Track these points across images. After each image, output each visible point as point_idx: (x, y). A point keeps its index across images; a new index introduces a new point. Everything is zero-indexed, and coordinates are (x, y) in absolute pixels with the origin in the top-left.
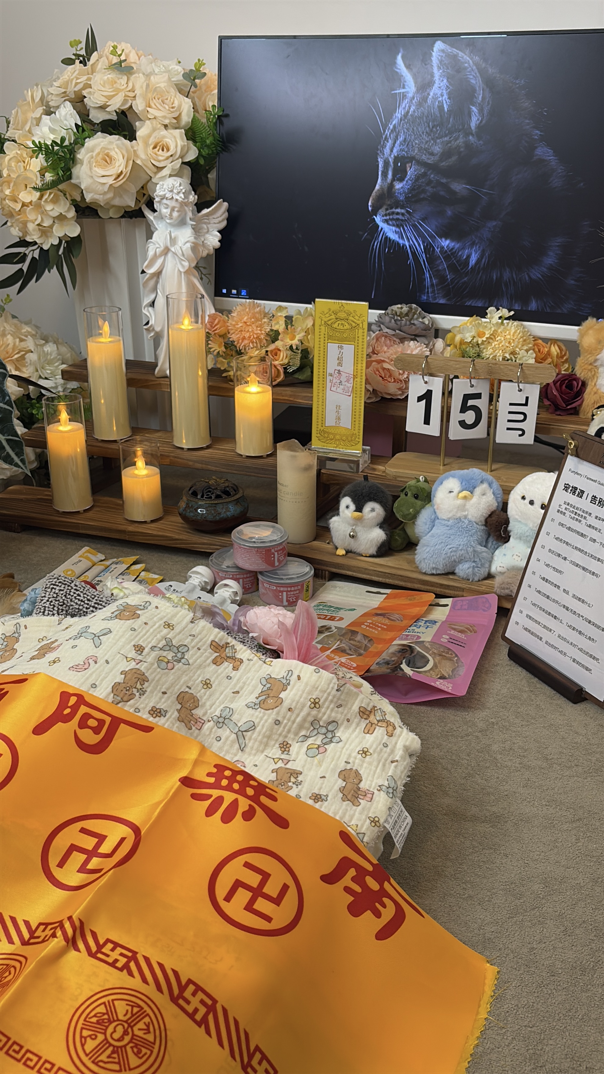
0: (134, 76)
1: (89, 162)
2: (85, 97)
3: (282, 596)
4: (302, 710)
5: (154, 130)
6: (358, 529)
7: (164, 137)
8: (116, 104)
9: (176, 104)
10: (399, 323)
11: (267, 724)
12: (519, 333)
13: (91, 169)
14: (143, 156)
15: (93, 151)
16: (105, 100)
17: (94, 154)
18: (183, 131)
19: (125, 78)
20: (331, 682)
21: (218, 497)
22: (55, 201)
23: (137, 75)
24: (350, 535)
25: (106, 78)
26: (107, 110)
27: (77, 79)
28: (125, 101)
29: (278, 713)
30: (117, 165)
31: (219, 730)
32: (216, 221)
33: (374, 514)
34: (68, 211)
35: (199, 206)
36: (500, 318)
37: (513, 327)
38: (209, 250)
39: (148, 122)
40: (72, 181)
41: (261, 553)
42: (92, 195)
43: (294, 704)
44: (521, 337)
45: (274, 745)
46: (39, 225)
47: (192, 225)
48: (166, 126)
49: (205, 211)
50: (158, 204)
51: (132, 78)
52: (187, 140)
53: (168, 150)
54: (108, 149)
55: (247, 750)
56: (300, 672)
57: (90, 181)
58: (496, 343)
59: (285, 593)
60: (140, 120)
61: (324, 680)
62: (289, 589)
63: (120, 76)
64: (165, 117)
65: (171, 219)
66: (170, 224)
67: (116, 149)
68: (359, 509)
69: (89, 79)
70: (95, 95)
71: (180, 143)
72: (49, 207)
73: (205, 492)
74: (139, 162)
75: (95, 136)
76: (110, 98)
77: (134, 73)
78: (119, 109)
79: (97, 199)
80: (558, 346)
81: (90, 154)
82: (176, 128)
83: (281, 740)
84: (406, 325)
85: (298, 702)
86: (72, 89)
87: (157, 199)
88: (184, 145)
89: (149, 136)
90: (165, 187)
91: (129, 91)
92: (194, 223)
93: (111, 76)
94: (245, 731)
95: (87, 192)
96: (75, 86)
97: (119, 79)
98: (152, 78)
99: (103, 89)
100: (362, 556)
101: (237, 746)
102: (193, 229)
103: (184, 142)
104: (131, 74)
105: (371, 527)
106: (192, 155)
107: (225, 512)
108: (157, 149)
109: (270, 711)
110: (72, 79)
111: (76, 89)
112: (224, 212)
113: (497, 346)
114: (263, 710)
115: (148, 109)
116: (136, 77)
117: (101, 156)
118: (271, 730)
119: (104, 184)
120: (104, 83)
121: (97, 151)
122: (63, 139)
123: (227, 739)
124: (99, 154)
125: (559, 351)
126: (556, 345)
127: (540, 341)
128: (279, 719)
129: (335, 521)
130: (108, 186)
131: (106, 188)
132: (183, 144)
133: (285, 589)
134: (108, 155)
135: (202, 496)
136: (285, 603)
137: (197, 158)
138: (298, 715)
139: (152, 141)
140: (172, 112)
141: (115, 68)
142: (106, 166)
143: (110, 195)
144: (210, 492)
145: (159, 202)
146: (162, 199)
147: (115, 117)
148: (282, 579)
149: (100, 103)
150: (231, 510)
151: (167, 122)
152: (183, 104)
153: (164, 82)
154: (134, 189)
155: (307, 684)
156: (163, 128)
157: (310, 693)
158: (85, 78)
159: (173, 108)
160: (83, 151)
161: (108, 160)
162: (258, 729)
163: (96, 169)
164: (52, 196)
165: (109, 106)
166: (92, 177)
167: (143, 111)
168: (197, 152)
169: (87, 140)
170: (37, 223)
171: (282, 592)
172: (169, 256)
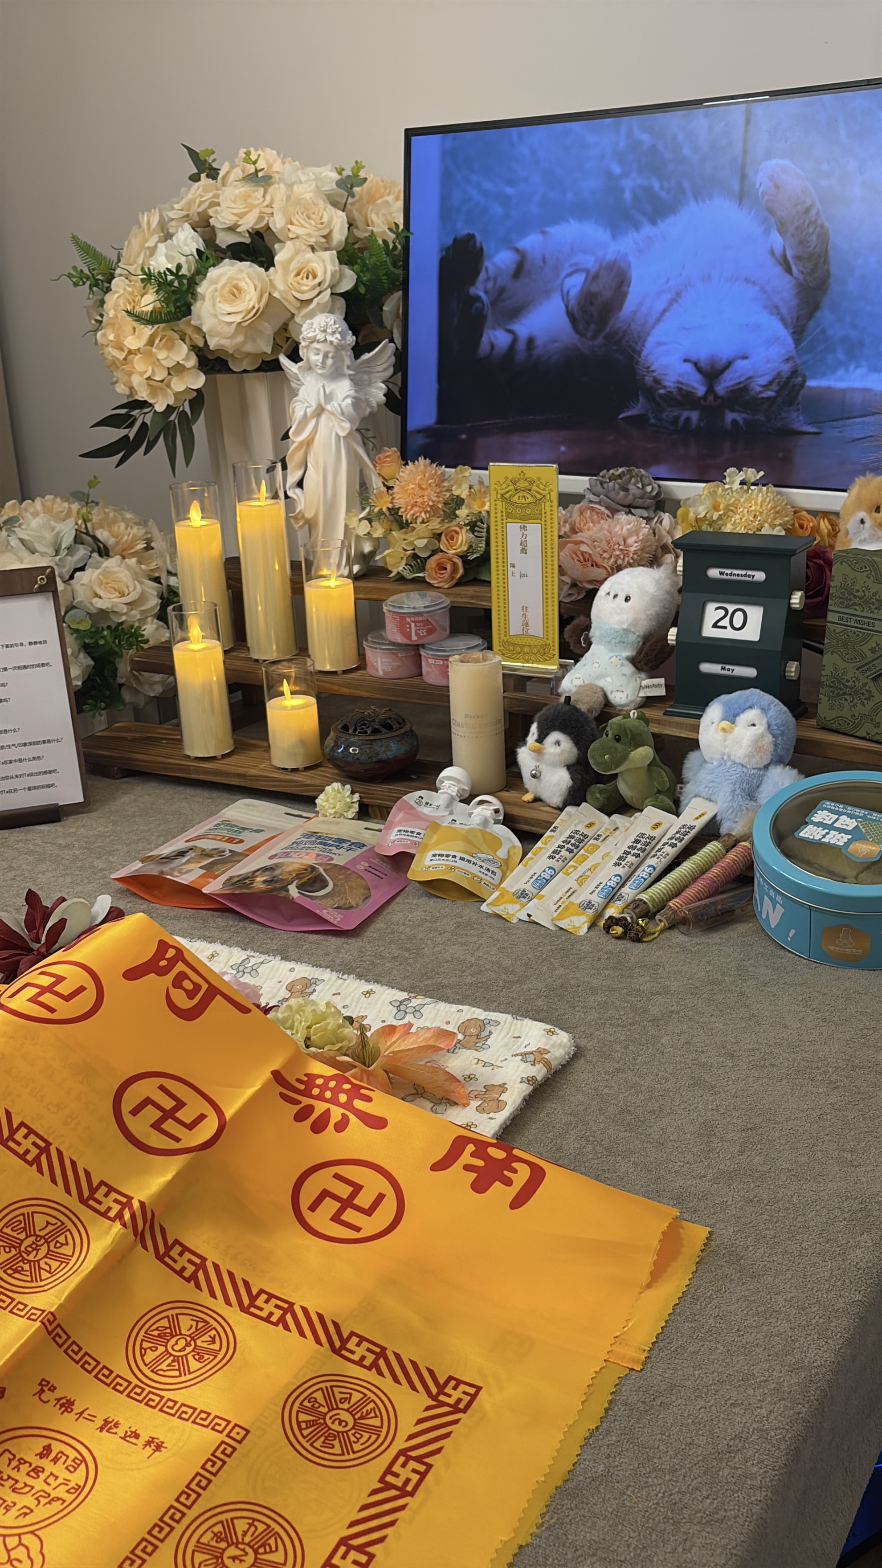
2: (212, 217)
5: (297, 252)
6: (542, 767)
7: (310, 261)
8: (249, 222)
9: (325, 219)
12: (769, 503)
15: (217, 283)
16: (235, 218)
17: (219, 286)
18: (335, 252)
19: (261, 191)
21: (376, 731)
22: (170, 346)
23: (276, 186)
24: (532, 774)
25: (238, 192)
26: (238, 230)
27: (202, 197)
28: (260, 218)
32: (380, 368)
34: (187, 358)
37: (760, 495)
38: (372, 407)
39: (289, 243)
40: (192, 322)
42: (217, 339)
44: (773, 508)
46: (149, 379)
47: (350, 375)
48: (312, 247)
49: (366, 356)
50: (305, 350)
51: (271, 190)
52: (340, 263)
53: (315, 277)
54: (237, 280)
57: (213, 321)
58: (737, 516)
60: (280, 241)
64: (310, 235)
65: (323, 368)
66: (321, 375)
67: (247, 280)
69: (217, 196)
71: (330, 268)
72: (161, 356)
73: (358, 725)
74: (276, 295)
75: (221, 265)
76: (241, 216)
77: (273, 184)
78: (252, 228)
79: (223, 346)
80: (829, 520)
81: (214, 286)
82: (326, 249)
86: (195, 209)
87: (303, 344)
88: (336, 271)
89: (291, 259)
90: (314, 326)
91: (267, 206)
92: (352, 372)
93: (245, 189)
95: (210, 336)
96: (200, 205)
97: (253, 192)
98: (295, 187)
99: (233, 206)
100: (549, 806)
102: (351, 380)
104: (270, 185)
105: (556, 767)
106: (347, 284)
108: (299, 277)
110: (195, 199)
111: (200, 209)
112: (390, 357)
115: (290, 226)
116: (275, 189)
117: (227, 288)
119: (231, 323)
120: (236, 198)
121: (223, 281)
122: (178, 266)
124: (224, 286)
131: (233, 329)
132: (333, 268)
134: (237, 288)
135: (355, 731)
137: (356, 287)
139: (294, 266)
140: (320, 229)
141: (250, 180)
143: (240, 339)
144: (365, 725)
145: (307, 347)
146: (311, 343)
150: (393, 749)
151: (312, 241)
152: (335, 218)
154: (269, 329)
156: (309, 249)
158: (211, 195)
159: (322, 224)
164: (165, 340)
165: (240, 225)
168: (355, 278)
169: (210, 269)
172: (324, 417)
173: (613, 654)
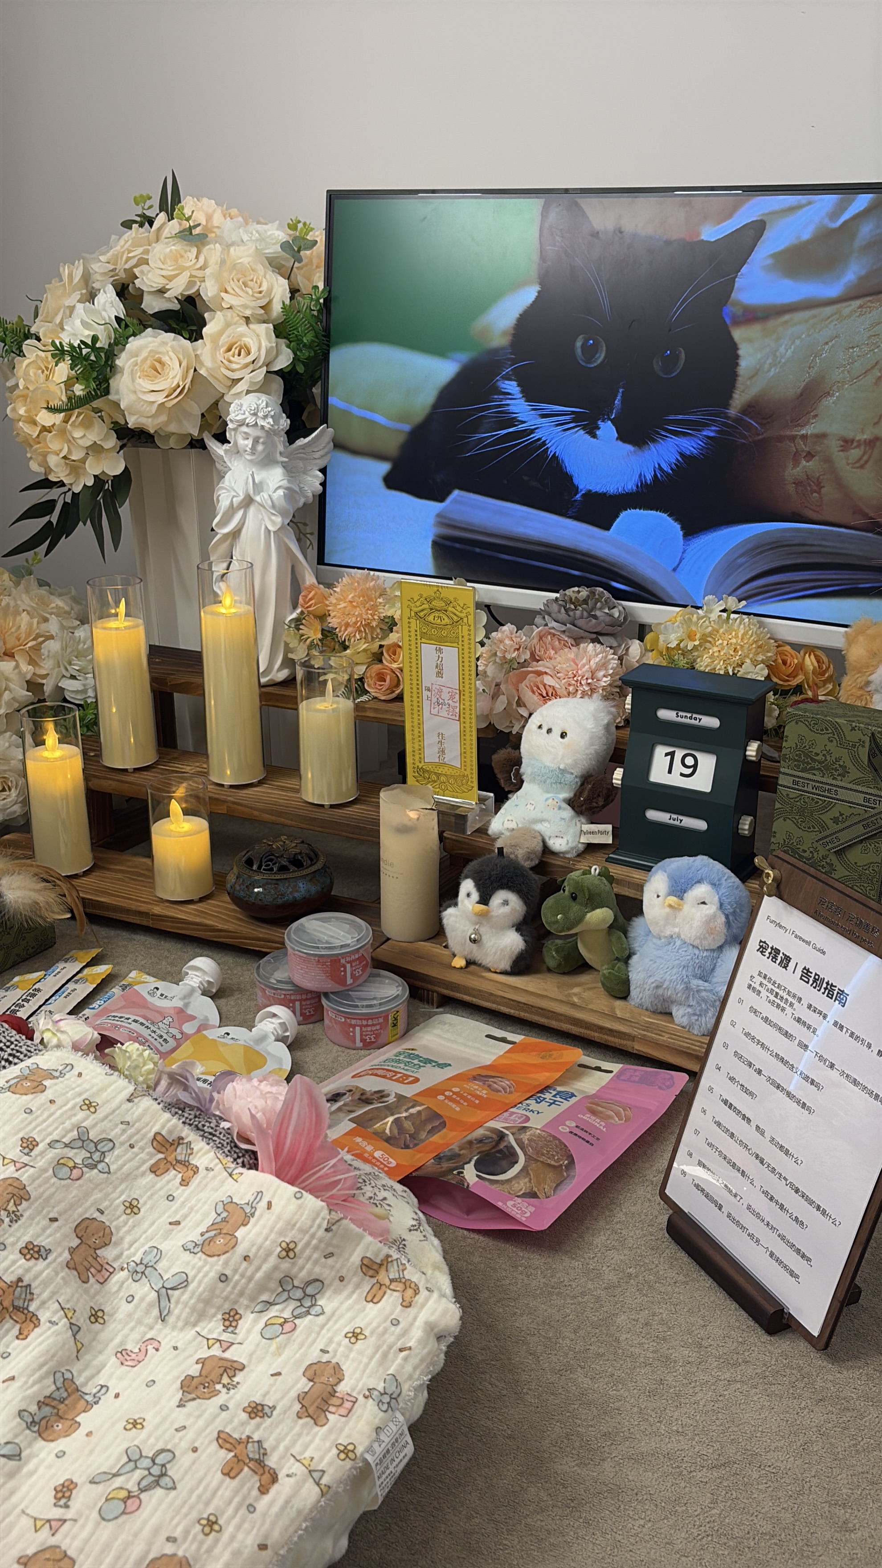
0: (207, 247)
1: (132, 370)
2: (137, 278)
3: (354, 1032)
4: (265, 1260)
5: (228, 325)
6: (483, 930)
7: (243, 335)
8: (178, 288)
9: (264, 287)
10: (571, 613)
11: (206, 1280)
12: (751, 636)
13: (133, 381)
14: (208, 363)
15: (137, 356)
16: (165, 281)
17: (140, 359)
18: (271, 326)
19: (194, 250)
20: (318, 1214)
21: (283, 869)
22: (87, 425)
23: (212, 246)
24: (470, 938)
25: (168, 250)
26: (165, 295)
27: (130, 252)
28: (191, 284)
29: (226, 1263)
30: (171, 375)
31: (134, 1284)
32: (317, 455)
33: (506, 909)
34: (105, 439)
35: (293, 435)
36: (724, 611)
37: (742, 626)
38: (306, 497)
39: (218, 313)
40: (110, 397)
41: (324, 964)
42: (135, 417)
43: (254, 1250)
44: (755, 642)
45: (214, 1315)
46: (65, 458)
47: (282, 462)
48: (247, 319)
49: (301, 442)
50: (233, 433)
51: (205, 250)
52: (277, 337)
53: (249, 353)
54: (159, 353)
55: (171, 1319)
56: (273, 1196)
57: (133, 397)
58: (716, 649)
60: (210, 310)
61: (306, 1212)
62: (365, 1023)
63: (187, 248)
64: (245, 307)
65: (253, 454)
66: (251, 461)
67: (171, 353)
68: (484, 900)
69: (147, 252)
70: (150, 276)
71: (265, 344)
72: (77, 434)
73: (264, 861)
74: (202, 372)
75: (143, 334)
76: (170, 279)
77: (209, 243)
78: (182, 294)
79: (143, 424)
80: (816, 656)
81: (135, 359)
82: (264, 322)
83: (227, 1307)
84: (582, 618)
85: (260, 1247)
86: (122, 266)
87: (231, 426)
88: (272, 347)
89: (221, 333)
90: (244, 408)
91: (200, 269)
92: (285, 460)
93: (176, 247)
94: (172, 1289)
95: (130, 414)
96: (126, 262)
97: (186, 251)
98: (232, 249)
99: (163, 267)
100: (490, 971)
101: (156, 1312)
102: (284, 467)
103: (270, 342)
104: (204, 244)
105: (503, 928)
106: (284, 361)
107: (291, 893)
108: (231, 353)
109: (216, 1258)
110: (123, 253)
111: (127, 266)
112: (328, 443)
113: (716, 654)
114: (204, 1256)
115: (223, 295)
116: (210, 249)
117: (148, 362)
118: (212, 1290)
119: (153, 402)
120: (165, 259)
121: (144, 354)
122: (95, 339)
123: (142, 1299)
124: (146, 359)
125: (816, 664)
126: (812, 657)
127: (788, 648)
128: (227, 1272)
129: (450, 915)
130: (156, 405)
131: (154, 408)
132: (269, 345)
133: (359, 1022)
134: (160, 361)
135: (259, 867)
136: (359, 1044)
137: (293, 364)
138: (258, 1269)
139: (224, 340)
140: (258, 299)
141: (181, 237)
142: (156, 377)
143: (163, 418)
144: (271, 860)
145: (235, 430)
146: (240, 426)
147: (176, 306)
148: (357, 1006)
149: (158, 286)
150: (302, 889)
151: (248, 313)
152: (276, 286)
153: (248, 256)
154: (196, 410)
155: (279, 1217)
156: (243, 321)
157: (281, 1233)
158: (140, 250)
159: (260, 292)
160: (123, 355)
161: (157, 368)
162: (192, 1287)
163: (140, 381)
164: (81, 417)
165: (169, 289)
166: (135, 392)
167: (214, 297)
168: (292, 356)
169: (130, 339)
170: (62, 455)
171: (354, 1026)
172: (252, 510)
173: (549, 795)
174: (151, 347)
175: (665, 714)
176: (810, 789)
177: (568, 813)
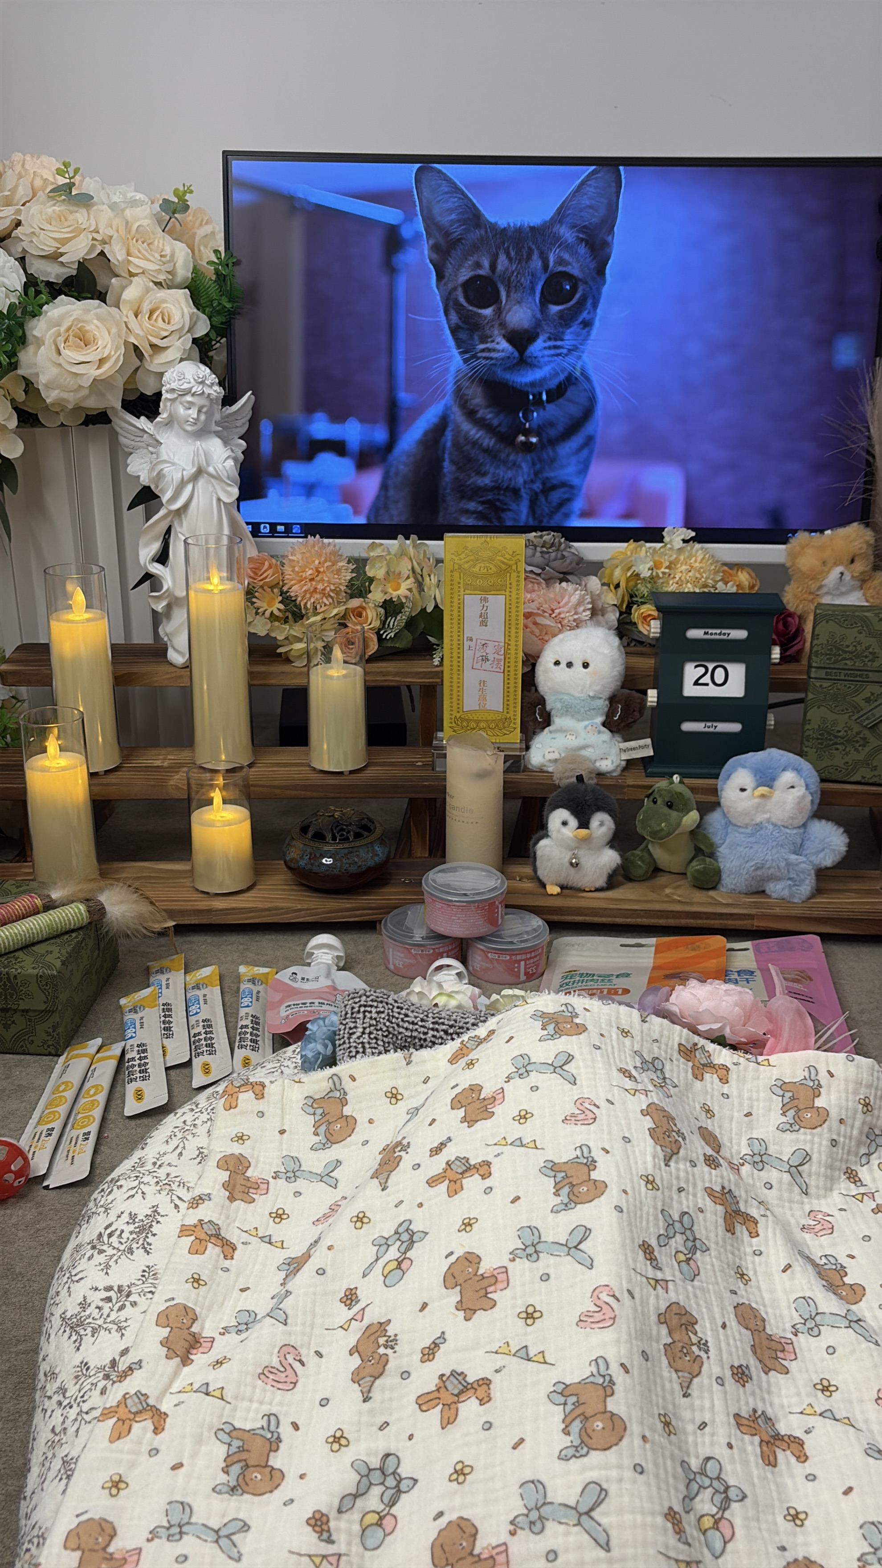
0: (95, 208)
1: (54, 341)
2: (22, 240)
3: (519, 967)
4: (854, 1119)
6: (581, 853)
7: (161, 301)
10: (546, 556)
11: (823, 1149)
12: (707, 560)
13: (57, 352)
14: (137, 331)
15: (59, 325)
16: (56, 245)
17: (63, 329)
18: (185, 291)
19: (83, 211)
20: (873, 1070)
21: (358, 836)
23: (99, 207)
24: (571, 864)
25: (49, 210)
29: (830, 1130)
30: (100, 345)
31: (762, 1173)
32: (239, 423)
33: (604, 829)
34: (4, 418)
36: (680, 541)
37: (699, 552)
39: (133, 279)
41: (483, 908)
43: (844, 1112)
44: (710, 565)
45: (840, 1178)
47: (216, 432)
49: (231, 410)
50: (169, 404)
51: (94, 211)
52: (195, 305)
53: (170, 320)
54: (83, 321)
55: (812, 1190)
56: (827, 1064)
59: (522, 963)
60: (121, 276)
61: (864, 1070)
62: (529, 956)
63: (72, 208)
65: (195, 424)
66: (190, 432)
67: (95, 321)
68: (584, 824)
70: (40, 238)
71: (185, 312)
73: (335, 831)
74: (133, 340)
75: (57, 302)
76: (64, 242)
77: (95, 205)
78: (79, 259)
79: (64, 398)
82: (174, 287)
83: (844, 1167)
85: (847, 1109)
90: (188, 376)
92: (220, 429)
94: (800, 1165)
95: (50, 388)
99: (49, 228)
101: (797, 1189)
102: (218, 437)
103: (190, 309)
104: (90, 205)
105: (600, 848)
106: (203, 329)
108: (155, 320)
109: (819, 1129)
114: (808, 1131)
117: (72, 332)
118: (831, 1155)
120: (47, 220)
123: (780, 1182)
124: (69, 329)
128: (835, 1137)
129: (546, 846)
130: (84, 378)
133: (524, 957)
134: (83, 330)
135: (334, 838)
138: (852, 1127)
139: (146, 306)
140: (165, 264)
142: (82, 347)
143: (84, 392)
144: (345, 829)
145: (174, 400)
147: (75, 273)
148: (512, 943)
149: (49, 250)
151: (161, 278)
154: (120, 381)
155: (846, 1080)
157: (855, 1093)
159: (164, 257)
160: (39, 324)
161: (84, 338)
162: (815, 1157)
163: (67, 352)
166: (59, 364)
167: (123, 261)
171: (519, 962)
172: (201, 483)
173: (586, 723)
174: (75, 315)
175: (695, 634)
176: (842, 677)
177: (606, 735)
